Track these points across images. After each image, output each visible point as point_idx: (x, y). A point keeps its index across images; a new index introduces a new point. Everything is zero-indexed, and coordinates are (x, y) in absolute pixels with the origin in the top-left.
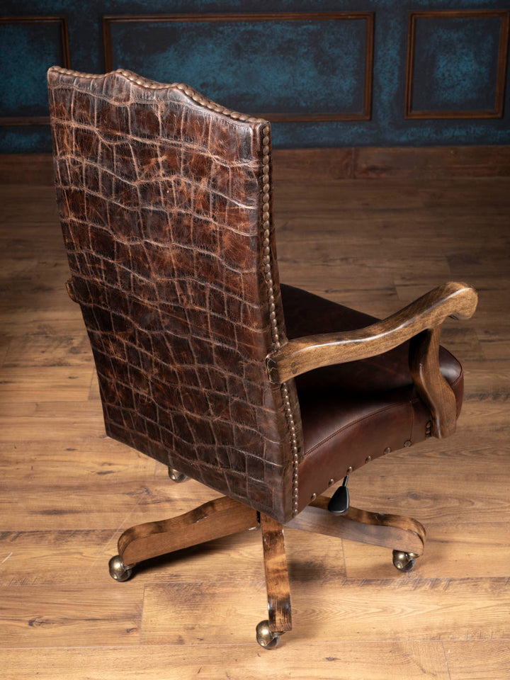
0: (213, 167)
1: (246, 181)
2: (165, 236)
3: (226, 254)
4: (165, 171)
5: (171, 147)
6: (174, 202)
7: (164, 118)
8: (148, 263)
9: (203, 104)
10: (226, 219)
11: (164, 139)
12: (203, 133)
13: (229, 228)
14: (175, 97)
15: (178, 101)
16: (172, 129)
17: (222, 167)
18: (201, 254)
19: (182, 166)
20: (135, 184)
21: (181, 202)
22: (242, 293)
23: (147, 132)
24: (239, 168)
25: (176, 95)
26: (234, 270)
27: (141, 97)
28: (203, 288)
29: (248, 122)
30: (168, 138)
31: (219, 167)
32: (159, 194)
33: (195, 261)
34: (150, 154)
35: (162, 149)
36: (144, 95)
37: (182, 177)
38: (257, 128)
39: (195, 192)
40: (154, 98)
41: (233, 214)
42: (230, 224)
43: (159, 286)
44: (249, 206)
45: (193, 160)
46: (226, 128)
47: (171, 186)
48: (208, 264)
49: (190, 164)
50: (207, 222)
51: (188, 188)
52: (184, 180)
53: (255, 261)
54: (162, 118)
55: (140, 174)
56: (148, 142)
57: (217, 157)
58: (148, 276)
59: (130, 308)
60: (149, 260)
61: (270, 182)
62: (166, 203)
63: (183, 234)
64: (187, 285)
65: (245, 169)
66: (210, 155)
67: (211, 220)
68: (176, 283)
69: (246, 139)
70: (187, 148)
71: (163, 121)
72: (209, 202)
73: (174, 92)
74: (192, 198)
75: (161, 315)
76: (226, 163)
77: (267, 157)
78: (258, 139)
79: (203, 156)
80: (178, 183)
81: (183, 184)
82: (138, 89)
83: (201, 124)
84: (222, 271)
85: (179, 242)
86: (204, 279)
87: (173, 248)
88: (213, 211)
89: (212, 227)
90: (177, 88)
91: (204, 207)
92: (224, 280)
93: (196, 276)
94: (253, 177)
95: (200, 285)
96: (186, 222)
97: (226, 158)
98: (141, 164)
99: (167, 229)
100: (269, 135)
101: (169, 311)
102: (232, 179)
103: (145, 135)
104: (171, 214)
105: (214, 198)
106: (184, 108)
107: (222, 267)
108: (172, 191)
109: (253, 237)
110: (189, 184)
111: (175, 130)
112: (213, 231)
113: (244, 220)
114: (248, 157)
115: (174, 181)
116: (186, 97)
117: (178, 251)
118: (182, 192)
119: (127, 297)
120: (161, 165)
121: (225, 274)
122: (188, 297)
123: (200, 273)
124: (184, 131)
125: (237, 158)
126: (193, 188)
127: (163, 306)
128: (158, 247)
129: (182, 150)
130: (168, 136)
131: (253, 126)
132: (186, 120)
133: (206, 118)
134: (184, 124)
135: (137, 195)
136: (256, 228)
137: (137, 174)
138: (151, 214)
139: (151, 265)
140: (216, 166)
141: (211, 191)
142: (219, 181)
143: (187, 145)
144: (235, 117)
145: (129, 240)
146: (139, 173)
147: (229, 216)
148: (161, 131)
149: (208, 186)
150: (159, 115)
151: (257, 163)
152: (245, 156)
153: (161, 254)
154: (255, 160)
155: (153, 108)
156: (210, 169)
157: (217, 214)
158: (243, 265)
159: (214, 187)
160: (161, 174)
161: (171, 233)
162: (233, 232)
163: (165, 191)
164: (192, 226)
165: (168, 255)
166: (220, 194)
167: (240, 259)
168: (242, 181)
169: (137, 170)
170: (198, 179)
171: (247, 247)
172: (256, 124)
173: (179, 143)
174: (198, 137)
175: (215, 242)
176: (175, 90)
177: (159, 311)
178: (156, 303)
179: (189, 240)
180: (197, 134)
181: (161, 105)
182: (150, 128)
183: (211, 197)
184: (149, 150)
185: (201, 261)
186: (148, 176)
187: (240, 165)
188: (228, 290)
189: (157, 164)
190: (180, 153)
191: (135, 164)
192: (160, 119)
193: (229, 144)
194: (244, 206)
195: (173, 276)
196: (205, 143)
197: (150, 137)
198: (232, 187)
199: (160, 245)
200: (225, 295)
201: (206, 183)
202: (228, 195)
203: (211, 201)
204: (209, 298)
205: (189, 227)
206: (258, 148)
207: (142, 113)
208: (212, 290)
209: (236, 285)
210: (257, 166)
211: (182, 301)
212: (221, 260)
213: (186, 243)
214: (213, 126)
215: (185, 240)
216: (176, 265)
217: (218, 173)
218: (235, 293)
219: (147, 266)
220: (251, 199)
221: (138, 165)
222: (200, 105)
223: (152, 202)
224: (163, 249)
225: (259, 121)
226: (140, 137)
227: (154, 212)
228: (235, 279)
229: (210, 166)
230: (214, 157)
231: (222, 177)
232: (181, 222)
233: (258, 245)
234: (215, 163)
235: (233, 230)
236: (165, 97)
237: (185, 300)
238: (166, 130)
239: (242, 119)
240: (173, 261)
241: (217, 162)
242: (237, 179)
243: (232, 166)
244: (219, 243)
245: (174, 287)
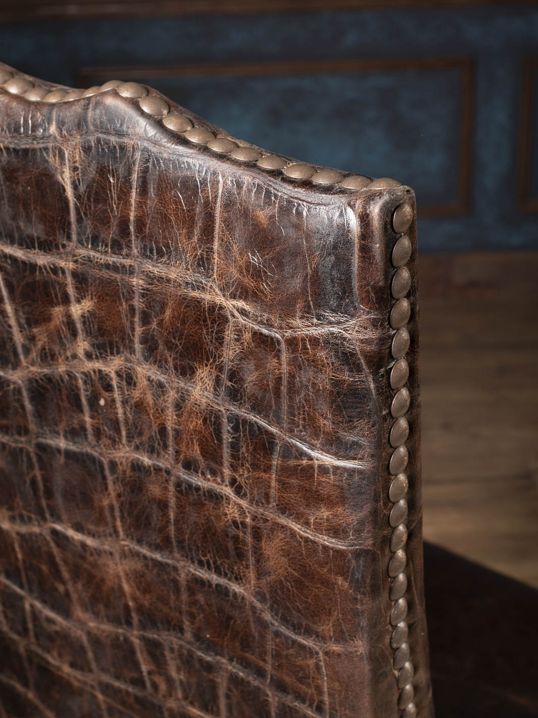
0: (229, 334)
1: (336, 383)
2: (100, 520)
3: (273, 591)
4: (93, 345)
5: (106, 274)
6: (118, 431)
7: (82, 188)
8: (64, 583)
9: (194, 139)
10: (273, 492)
11: (82, 252)
12: (197, 231)
13: (283, 521)
14: (111, 121)
15: (120, 134)
16: (104, 221)
17: (257, 335)
18: (201, 583)
19: (139, 330)
20: (16, 377)
21: (140, 434)
22: (321, 702)
23: (36, 230)
24: (314, 341)
25: (111, 115)
26: (300, 639)
27: (17, 130)
28: (209, 668)
29: (343, 192)
30: (95, 247)
31: (247, 336)
32: (79, 408)
33: (184, 597)
34: (48, 294)
35: (81, 279)
36: (26, 121)
37: (139, 363)
38: (375, 210)
39: (178, 406)
40: (53, 129)
41: (294, 481)
42: (283, 509)
43: (96, 641)
44: (348, 458)
45: (168, 313)
46: (268, 211)
47: (108, 388)
48: (220, 610)
49: (160, 324)
50: (216, 498)
51: (157, 396)
52: (145, 371)
53: (364, 623)
54: (75, 187)
55: (27, 351)
56: (42, 259)
57: (241, 304)
58: (66, 613)
59: (31, 675)
60: (66, 575)
61: (412, 381)
62: (98, 433)
63: (148, 523)
64: (167, 653)
65: (334, 343)
66: (220, 299)
67: (228, 491)
68: (136, 642)
69: (335, 247)
70: (150, 278)
71: (78, 197)
72: (220, 439)
73: (107, 109)
74: (170, 426)
75: (104, 707)
76: (269, 325)
77: (405, 304)
78: (377, 247)
79: (198, 302)
80: (129, 379)
81: (143, 383)
82: (7, 107)
83: (191, 204)
84: (262, 637)
85: (139, 542)
86: (210, 647)
87: (124, 555)
88: (234, 468)
89: (232, 512)
90: (116, 94)
91: (204, 453)
92: (269, 658)
93: (188, 635)
94: (359, 370)
95: (201, 660)
96: (155, 490)
97: (270, 308)
98: (29, 323)
99: (106, 503)
100: (411, 232)
101: (123, 703)
102: (292, 376)
103: (31, 238)
104: (113, 465)
105: (236, 429)
106: (138, 155)
107: (264, 625)
108: (113, 401)
109: (358, 554)
110: (161, 385)
111: (114, 222)
112: (235, 523)
113: (330, 503)
114: (344, 307)
115: (118, 374)
116: (142, 122)
117: (138, 565)
118: (139, 407)
119: (22, 650)
120: (79, 326)
121: (270, 646)
122: (169, 681)
123: (199, 629)
124: (140, 224)
125: (307, 310)
126: (172, 395)
127: (106, 689)
128: (84, 545)
129: (137, 282)
130: (95, 241)
131: (359, 204)
132: (143, 190)
133: (204, 182)
134: (141, 205)
135: (23, 407)
136: (368, 527)
137: (20, 350)
138: (62, 460)
139: (70, 587)
140: (239, 332)
141: (226, 408)
142: (251, 378)
143: (149, 266)
144: (296, 175)
145: (12, 519)
146: (24, 346)
147: (284, 486)
148: (74, 227)
149: (216, 395)
150: (66, 178)
151: (375, 324)
152: (333, 303)
153: (95, 565)
154: (365, 315)
155: (51, 159)
156: (220, 340)
157: (243, 475)
158: (327, 628)
159: (235, 395)
160: (81, 352)
161: (117, 514)
162: (293, 534)
163: (93, 401)
164: (172, 502)
165: (111, 572)
166: (253, 418)
167: (317, 612)
168: (324, 381)
169: (18, 338)
170: (187, 372)
171: (340, 580)
172: (371, 197)
173: (127, 262)
174: (183, 243)
175: (241, 555)
176: (110, 101)
177: (100, 697)
178: (89, 678)
179: (167, 540)
180: (179, 233)
181: (72, 151)
182: (43, 219)
183: (226, 427)
184: (46, 285)
185: (201, 598)
186: (48, 357)
187: (315, 332)
188: (281, 687)
189: (70, 322)
190: (130, 293)
191: (12, 321)
192: (70, 192)
193: (280, 265)
194: (328, 460)
195: (129, 623)
196: (203, 263)
197: (46, 246)
198: (291, 399)
199: (90, 541)
200: (273, 698)
201: (210, 383)
202: (278, 422)
203: (227, 438)
204: (228, 697)
205: (163, 505)
206: (378, 278)
207: (23, 178)
208: (234, 680)
209: (304, 679)
210: (372, 334)
211: (155, 687)
212: (258, 605)
213: (157, 548)
214: (229, 204)
215: (156, 538)
216: (135, 599)
217: (244, 356)
218: (301, 697)
219: (61, 588)
220: (351, 438)
221: (20, 326)
222: (185, 142)
223: (61, 427)
224: (99, 553)
225: (379, 186)
226: (21, 245)
227: (68, 454)
228: (300, 661)
229: (220, 331)
230: (232, 305)
231: (257, 367)
232: (140, 489)
233: (374, 577)
234: (236, 324)
235: (296, 527)
236: (81, 124)
237: (163, 687)
238: (88, 223)
239: (322, 180)
240: (126, 587)
241: (241, 320)
242: (306, 376)
243: (289, 333)
244: (252, 560)
245: (132, 652)
